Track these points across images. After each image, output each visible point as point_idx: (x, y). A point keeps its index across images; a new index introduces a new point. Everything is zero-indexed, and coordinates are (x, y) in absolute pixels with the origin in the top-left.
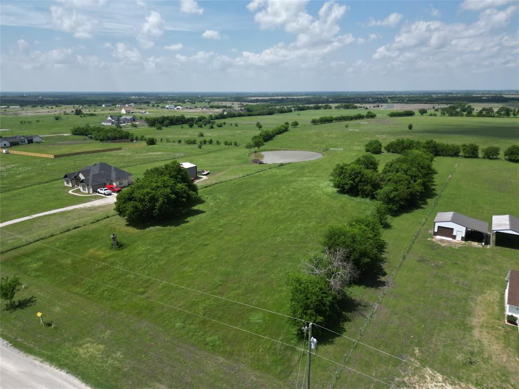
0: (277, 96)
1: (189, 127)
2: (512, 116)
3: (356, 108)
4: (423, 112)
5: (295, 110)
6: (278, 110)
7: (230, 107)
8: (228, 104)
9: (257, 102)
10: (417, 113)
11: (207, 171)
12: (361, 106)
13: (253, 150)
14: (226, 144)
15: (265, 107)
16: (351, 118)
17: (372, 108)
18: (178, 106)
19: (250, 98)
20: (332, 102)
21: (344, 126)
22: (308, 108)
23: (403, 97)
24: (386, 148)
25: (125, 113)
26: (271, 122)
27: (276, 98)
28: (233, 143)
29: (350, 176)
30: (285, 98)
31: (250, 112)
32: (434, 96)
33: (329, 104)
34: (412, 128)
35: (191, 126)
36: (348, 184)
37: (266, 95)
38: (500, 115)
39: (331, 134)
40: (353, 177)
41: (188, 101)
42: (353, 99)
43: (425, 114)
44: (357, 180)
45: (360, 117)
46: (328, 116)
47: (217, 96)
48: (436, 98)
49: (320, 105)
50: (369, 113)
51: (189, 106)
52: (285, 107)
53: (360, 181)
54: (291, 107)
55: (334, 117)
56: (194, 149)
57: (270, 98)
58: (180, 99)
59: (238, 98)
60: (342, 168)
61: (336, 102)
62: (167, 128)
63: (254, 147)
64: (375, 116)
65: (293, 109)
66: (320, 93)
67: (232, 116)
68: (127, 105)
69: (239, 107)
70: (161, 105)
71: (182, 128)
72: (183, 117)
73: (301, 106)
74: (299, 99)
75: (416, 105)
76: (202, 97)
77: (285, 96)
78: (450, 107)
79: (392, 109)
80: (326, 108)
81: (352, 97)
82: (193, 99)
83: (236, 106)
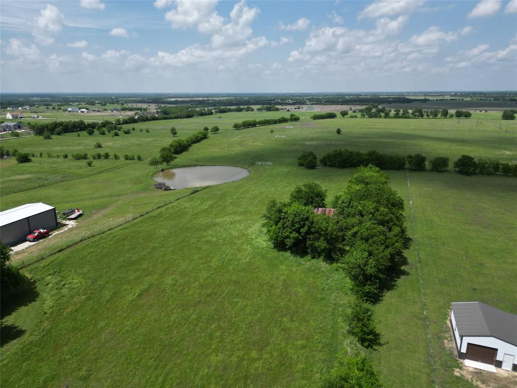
0: (197, 97)
1: (88, 134)
2: (425, 116)
3: (278, 110)
4: (344, 114)
5: (216, 112)
6: (198, 112)
7: (145, 110)
8: (144, 106)
9: (176, 104)
10: (339, 115)
11: (79, 211)
12: (282, 107)
13: (160, 167)
14: (127, 159)
15: (184, 109)
16: (275, 122)
17: (293, 110)
18: (83, 108)
19: (169, 100)
20: (254, 104)
21: (269, 131)
22: (230, 110)
23: (320, 99)
24: (322, 161)
25: (11, 118)
26: (188, 127)
27: (196, 99)
28: (136, 157)
29: (293, 225)
30: (206, 99)
31: (166, 115)
32: (347, 97)
33: (250, 106)
34: (341, 133)
35: (91, 133)
36: (290, 238)
37: (187, 96)
38: (415, 116)
39: (257, 142)
40: (297, 226)
41: (99, 103)
42: (273, 100)
43: (346, 116)
44: (303, 230)
45: (283, 120)
46: (251, 120)
47: (133, 97)
48: (349, 99)
49: (242, 107)
50: (292, 115)
51: (96, 109)
52: (206, 109)
53: (309, 232)
54: (212, 109)
55: (258, 120)
56: (81, 167)
57: (190, 99)
58: (90, 101)
59: (157, 100)
60: (280, 211)
61: (258, 104)
62: (59, 137)
63: (161, 163)
64: (299, 119)
65: (214, 111)
66: (241, 94)
67: (144, 119)
68: (20, 108)
69: (156, 109)
70: (63, 108)
71: (79, 136)
72: (82, 123)
73: (222, 107)
74: (220, 100)
75: (334, 106)
76: (117, 98)
77: (206, 97)
78: (367, 108)
79: (313, 111)
80: (248, 110)
81: (272, 98)
82: (105, 101)
83: (153, 109)
